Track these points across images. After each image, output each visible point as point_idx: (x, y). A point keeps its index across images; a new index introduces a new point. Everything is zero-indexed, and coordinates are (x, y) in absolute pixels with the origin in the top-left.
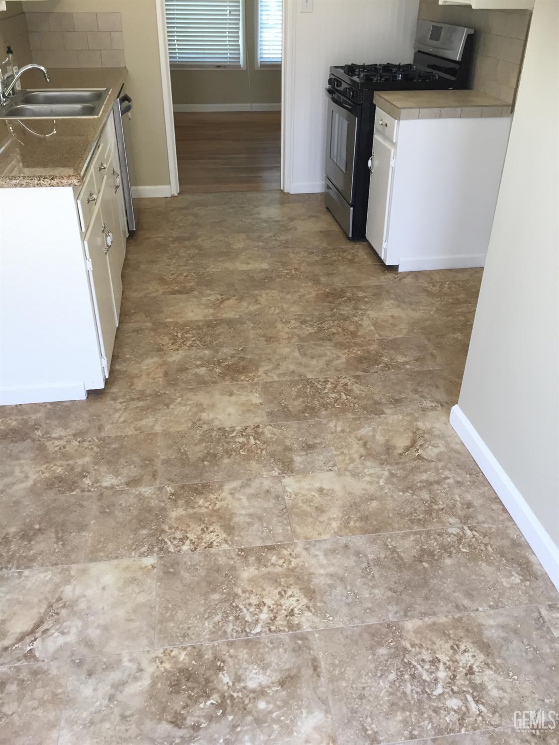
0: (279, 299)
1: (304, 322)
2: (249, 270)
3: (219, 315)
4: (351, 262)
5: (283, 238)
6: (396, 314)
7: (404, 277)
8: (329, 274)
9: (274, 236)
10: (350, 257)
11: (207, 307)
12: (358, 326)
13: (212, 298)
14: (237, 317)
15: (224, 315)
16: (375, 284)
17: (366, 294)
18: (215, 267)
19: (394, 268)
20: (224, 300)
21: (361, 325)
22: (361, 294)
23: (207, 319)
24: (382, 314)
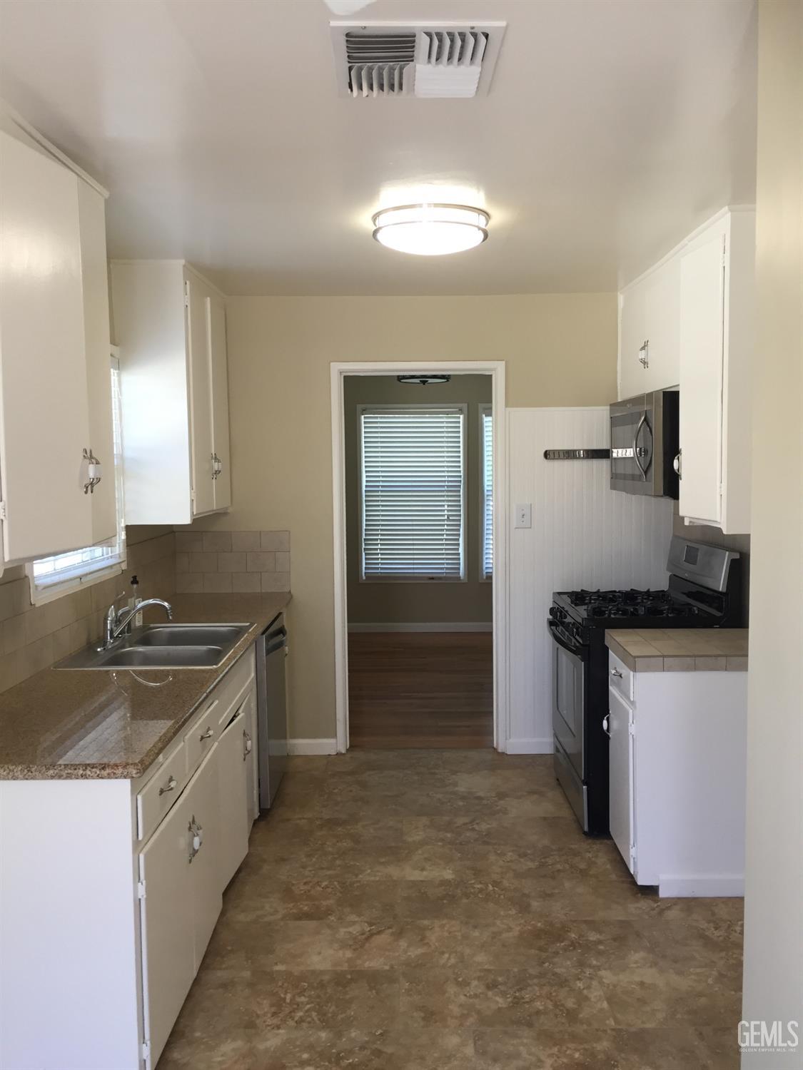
0: (460, 938)
1: (492, 986)
2: (422, 881)
3: (359, 962)
4: (584, 874)
5: (484, 827)
6: (648, 980)
7: (668, 908)
8: (546, 896)
9: (471, 822)
10: (583, 866)
11: (344, 945)
12: (582, 999)
13: (355, 930)
14: (387, 968)
15: (367, 964)
16: (620, 918)
17: (601, 938)
18: (372, 874)
19: (651, 891)
20: (372, 935)
21: (587, 998)
22: (593, 937)
23: (339, 968)
24: (624, 978)
